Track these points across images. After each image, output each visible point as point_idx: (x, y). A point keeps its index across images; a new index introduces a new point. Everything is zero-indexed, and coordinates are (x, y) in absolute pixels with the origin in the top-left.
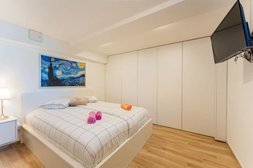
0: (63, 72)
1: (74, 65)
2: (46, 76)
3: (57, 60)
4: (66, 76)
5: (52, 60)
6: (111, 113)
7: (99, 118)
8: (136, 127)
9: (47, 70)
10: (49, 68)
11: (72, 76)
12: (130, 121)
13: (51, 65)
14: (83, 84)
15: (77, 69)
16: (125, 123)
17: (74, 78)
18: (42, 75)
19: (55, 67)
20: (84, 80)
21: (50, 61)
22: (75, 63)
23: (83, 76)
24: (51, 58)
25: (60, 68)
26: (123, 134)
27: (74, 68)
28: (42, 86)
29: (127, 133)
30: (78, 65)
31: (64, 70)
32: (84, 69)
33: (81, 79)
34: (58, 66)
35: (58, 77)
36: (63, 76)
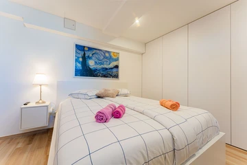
0: (96, 62)
1: (107, 55)
2: (79, 66)
3: (90, 49)
4: (99, 67)
5: (86, 49)
6: (141, 109)
7: (117, 114)
8: (192, 147)
9: (81, 59)
10: (82, 57)
11: (105, 66)
12: (176, 131)
13: (85, 54)
14: (116, 76)
15: (110, 59)
16: (166, 133)
17: (106, 69)
18: (76, 65)
19: (88, 56)
20: (118, 71)
21: (84, 50)
22: (108, 52)
23: (117, 67)
24: (84, 47)
25: (93, 58)
26: (161, 159)
27: (107, 58)
28: (76, 75)
29: (169, 156)
30: (112, 54)
31: (97, 60)
32: (117, 60)
33: (115, 70)
34: (91, 55)
35: (91, 67)
36: (95, 66)
